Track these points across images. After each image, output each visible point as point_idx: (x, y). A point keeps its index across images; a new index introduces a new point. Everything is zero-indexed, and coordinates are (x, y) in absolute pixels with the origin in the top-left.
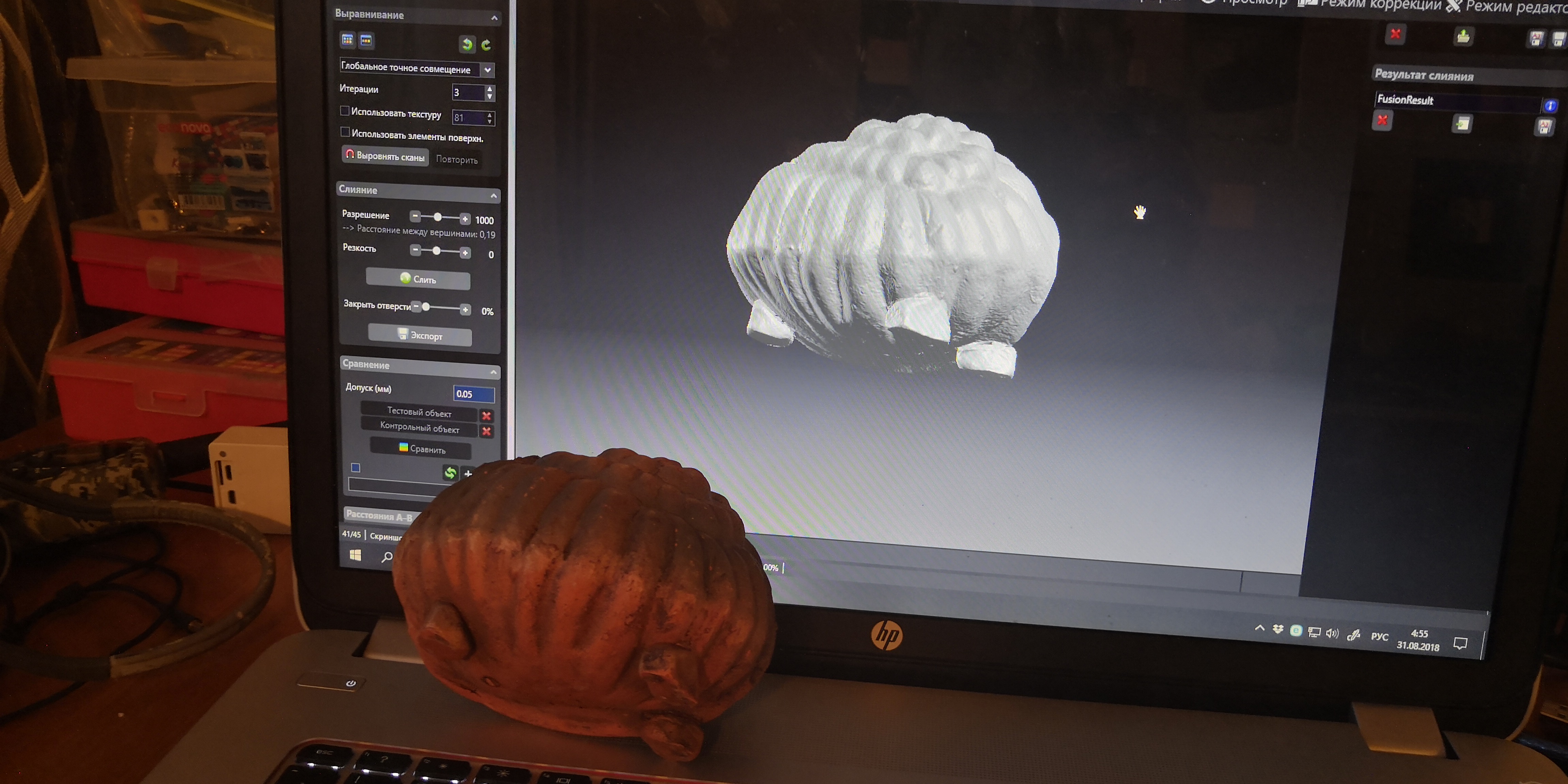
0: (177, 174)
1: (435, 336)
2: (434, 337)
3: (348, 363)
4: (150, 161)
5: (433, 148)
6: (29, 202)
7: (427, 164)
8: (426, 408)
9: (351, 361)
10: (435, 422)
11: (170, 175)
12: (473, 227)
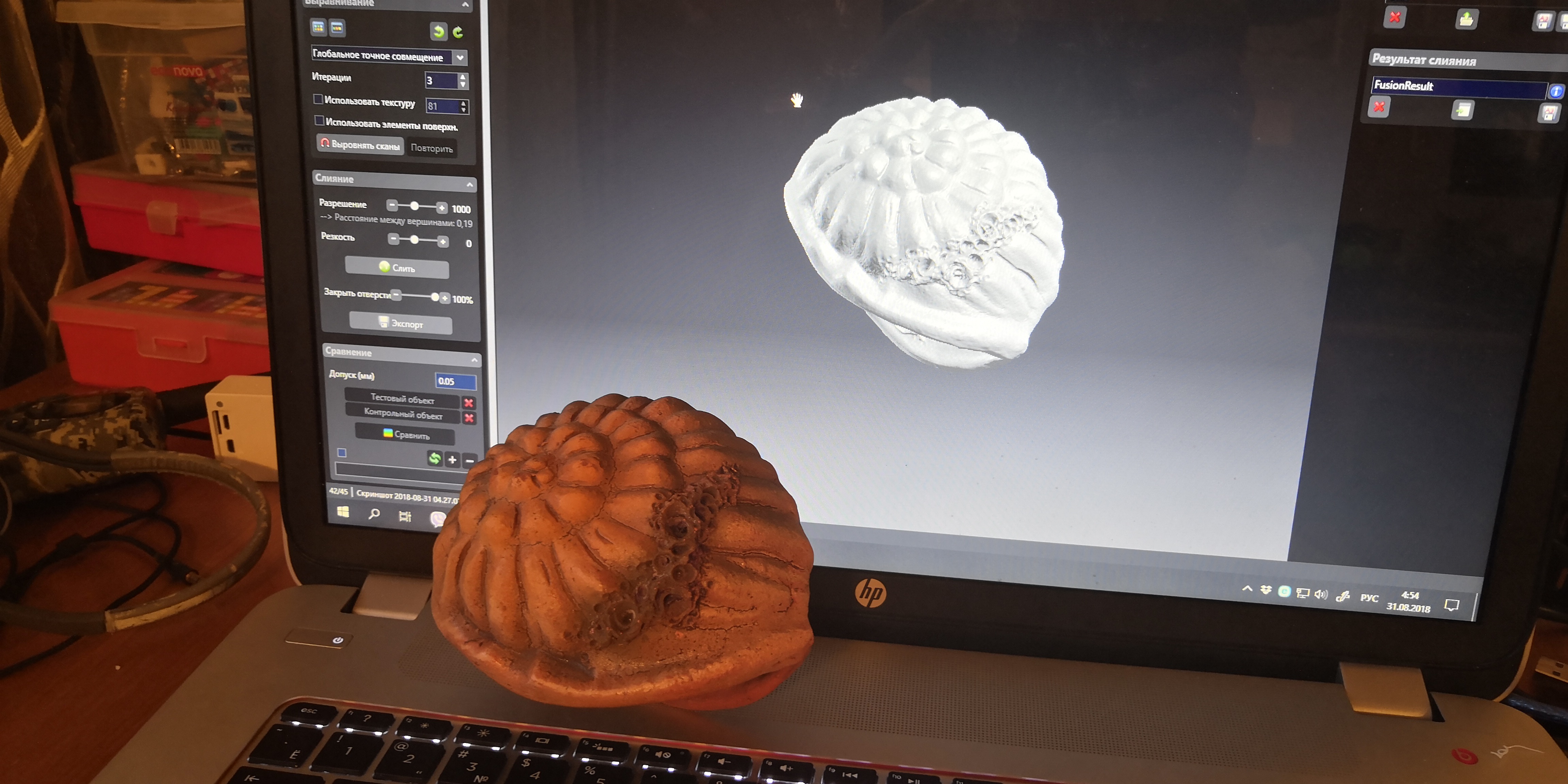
0: (172, 118)
1: (416, 324)
2: (414, 325)
3: (330, 350)
4: (145, 104)
5: (410, 138)
6: (27, 147)
7: (402, 153)
8: (410, 395)
9: (333, 348)
10: (418, 409)
11: (166, 119)
12: (451, 216)
